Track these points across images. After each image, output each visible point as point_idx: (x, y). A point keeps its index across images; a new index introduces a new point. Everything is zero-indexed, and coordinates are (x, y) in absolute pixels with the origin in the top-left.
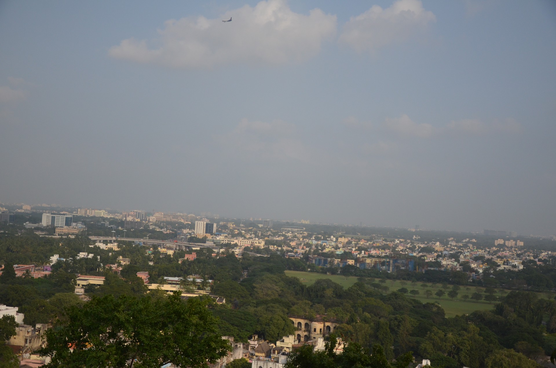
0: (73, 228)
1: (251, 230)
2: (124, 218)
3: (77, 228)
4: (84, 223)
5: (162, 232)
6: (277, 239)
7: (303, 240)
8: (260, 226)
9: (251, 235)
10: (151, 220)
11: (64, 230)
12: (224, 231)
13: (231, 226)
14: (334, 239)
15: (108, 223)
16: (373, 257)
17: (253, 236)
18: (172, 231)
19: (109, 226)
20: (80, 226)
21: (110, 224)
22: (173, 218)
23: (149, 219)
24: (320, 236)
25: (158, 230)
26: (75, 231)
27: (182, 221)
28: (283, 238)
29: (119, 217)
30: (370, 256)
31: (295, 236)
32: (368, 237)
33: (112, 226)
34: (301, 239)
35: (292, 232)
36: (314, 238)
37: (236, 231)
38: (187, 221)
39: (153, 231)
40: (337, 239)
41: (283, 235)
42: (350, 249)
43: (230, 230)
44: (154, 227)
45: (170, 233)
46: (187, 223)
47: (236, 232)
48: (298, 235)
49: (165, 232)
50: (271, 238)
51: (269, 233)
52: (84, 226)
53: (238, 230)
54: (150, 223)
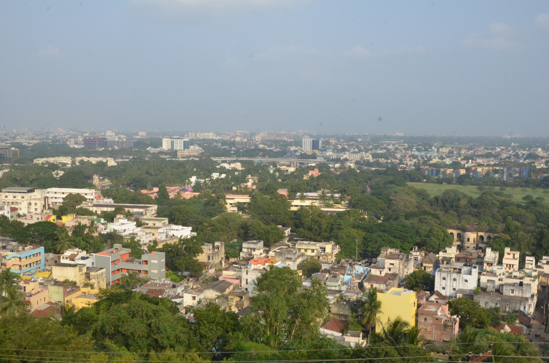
0: (192, 150)
1: (353, 145)
2: (233, 139)
3: (195, 150)
4: (199, 145)
5: (271, 151)
6: (380, 152)
7: (405, 151)
8: (360, 140)
9: (354, 149)
10: (256, 140)
11: (185, 153)
12: (327, 146)
13: (333, 141)
14: (436, 150)
15: (220, 144)
16: (483, 165)
17: (356, 150)
18: (281, 149)
19: (222, 147)
20: (197, 149)
21: (222, 145)
22: (277, 137)
23: (255, 139)
24: (421, 147)
25: (268, 149)
26: (195, 154)
27: (286, 139)
28: (385, 151)
29: (227, 138)
30: (480, 165)
31: (397, 149)
32: (467, 146)
33: (225, 147)
34: (404, 151)
35: (393, 145)
36: (415, 150)
37: (338, 146)
38: (290, 139)
39: (263, 150)
40: (438, 150)
41: (385, 148)
42: (455, 159)
43: (333, 145)
44: (263, 146)
45: (279, 151)
46: (290, 140)
47: (340, 147)
48: (399, 148)
49: (275, 151)
50: (374, 151)
51: (371, 147)
52: (201, 149)
53: (341, 145)
54: (258, 143)
